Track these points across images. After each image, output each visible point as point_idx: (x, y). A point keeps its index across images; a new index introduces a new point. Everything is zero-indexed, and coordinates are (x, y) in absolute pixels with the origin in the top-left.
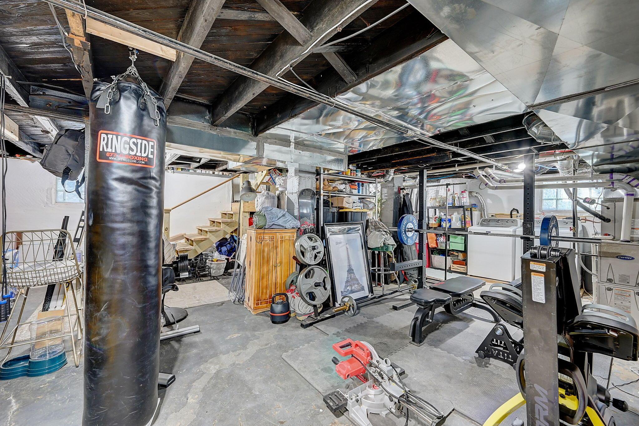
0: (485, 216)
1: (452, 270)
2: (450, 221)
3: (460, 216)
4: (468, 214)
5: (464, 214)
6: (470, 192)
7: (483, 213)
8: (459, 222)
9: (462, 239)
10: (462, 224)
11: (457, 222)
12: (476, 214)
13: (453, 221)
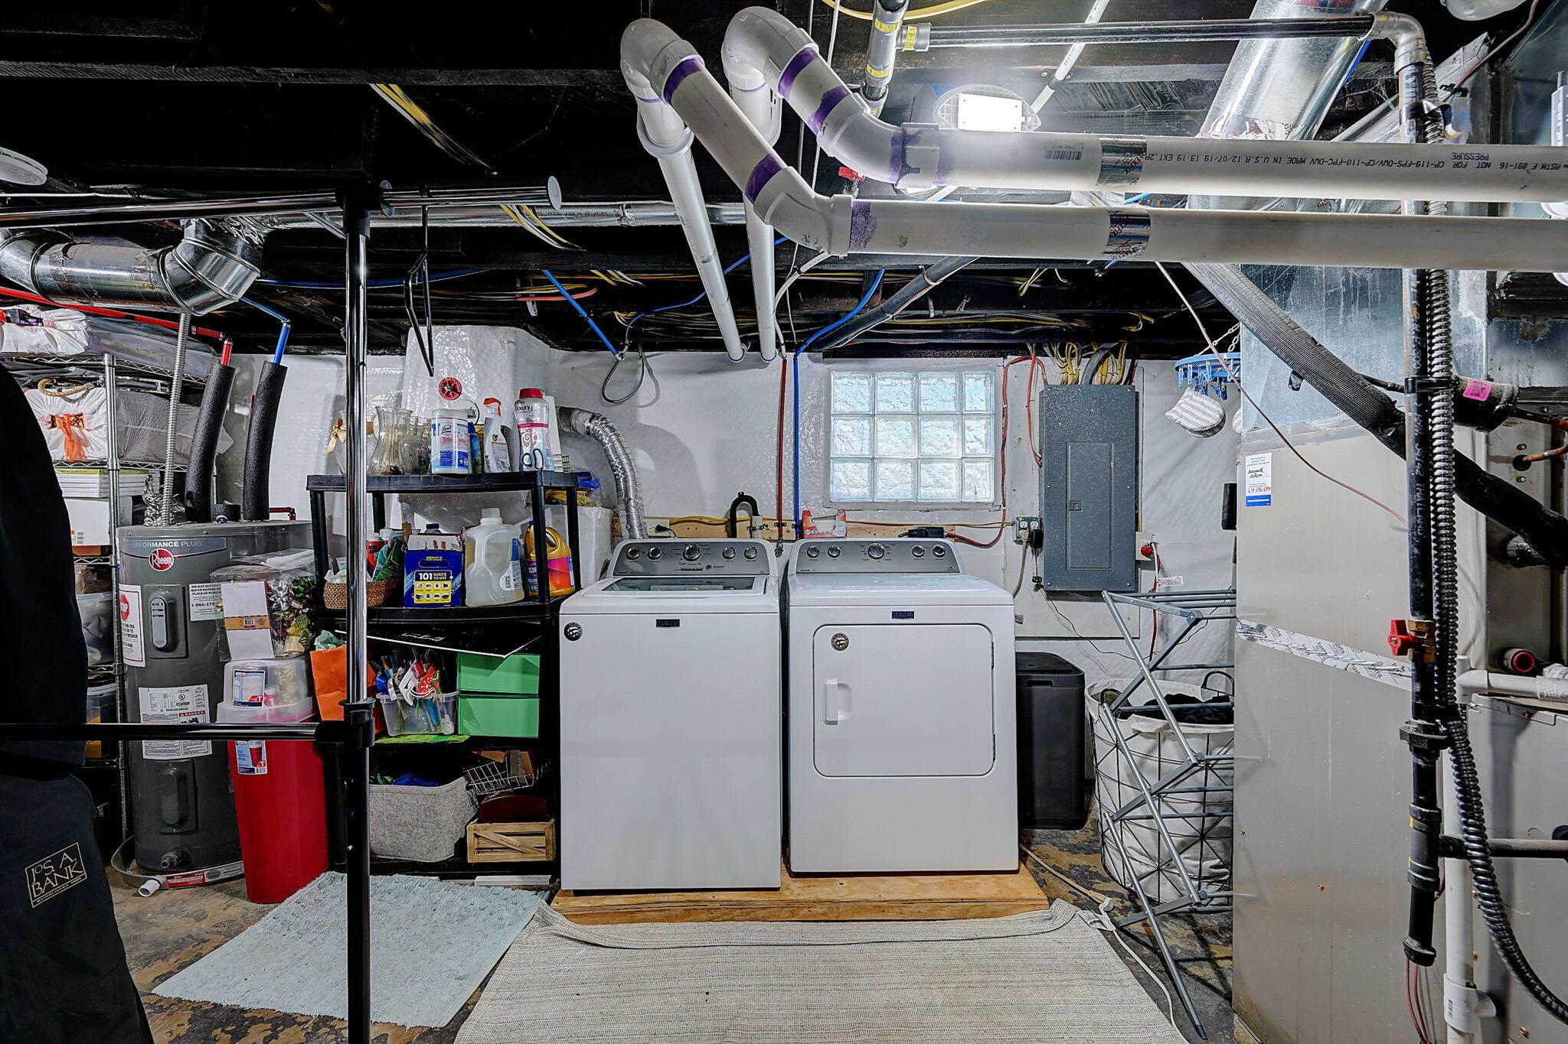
0: (631, 530)
1: (472, 858)
2: (453, 563)
3: (516, 531)
4: (554, 519)
5: (538, 522)
6: (565, 413)
7: (622, 513)
8: (512, 571)
9: (526, 669)
10: (525, 575)
11: (501, 568)
12: (593, 518)
13: (477, 566)
